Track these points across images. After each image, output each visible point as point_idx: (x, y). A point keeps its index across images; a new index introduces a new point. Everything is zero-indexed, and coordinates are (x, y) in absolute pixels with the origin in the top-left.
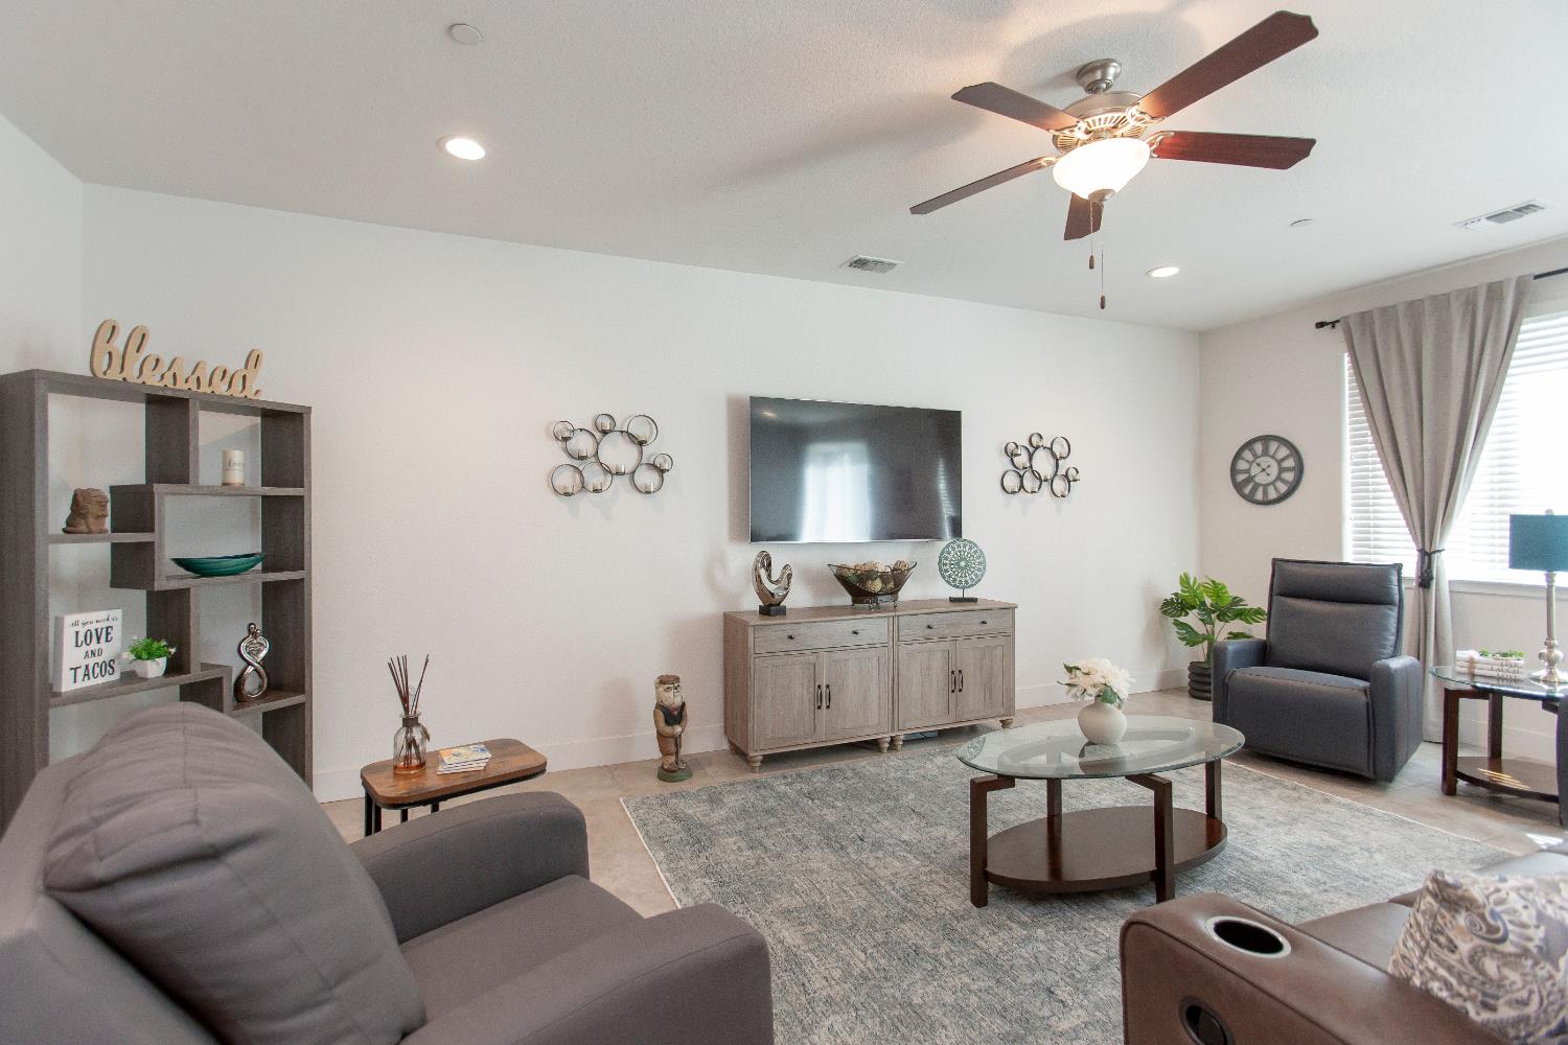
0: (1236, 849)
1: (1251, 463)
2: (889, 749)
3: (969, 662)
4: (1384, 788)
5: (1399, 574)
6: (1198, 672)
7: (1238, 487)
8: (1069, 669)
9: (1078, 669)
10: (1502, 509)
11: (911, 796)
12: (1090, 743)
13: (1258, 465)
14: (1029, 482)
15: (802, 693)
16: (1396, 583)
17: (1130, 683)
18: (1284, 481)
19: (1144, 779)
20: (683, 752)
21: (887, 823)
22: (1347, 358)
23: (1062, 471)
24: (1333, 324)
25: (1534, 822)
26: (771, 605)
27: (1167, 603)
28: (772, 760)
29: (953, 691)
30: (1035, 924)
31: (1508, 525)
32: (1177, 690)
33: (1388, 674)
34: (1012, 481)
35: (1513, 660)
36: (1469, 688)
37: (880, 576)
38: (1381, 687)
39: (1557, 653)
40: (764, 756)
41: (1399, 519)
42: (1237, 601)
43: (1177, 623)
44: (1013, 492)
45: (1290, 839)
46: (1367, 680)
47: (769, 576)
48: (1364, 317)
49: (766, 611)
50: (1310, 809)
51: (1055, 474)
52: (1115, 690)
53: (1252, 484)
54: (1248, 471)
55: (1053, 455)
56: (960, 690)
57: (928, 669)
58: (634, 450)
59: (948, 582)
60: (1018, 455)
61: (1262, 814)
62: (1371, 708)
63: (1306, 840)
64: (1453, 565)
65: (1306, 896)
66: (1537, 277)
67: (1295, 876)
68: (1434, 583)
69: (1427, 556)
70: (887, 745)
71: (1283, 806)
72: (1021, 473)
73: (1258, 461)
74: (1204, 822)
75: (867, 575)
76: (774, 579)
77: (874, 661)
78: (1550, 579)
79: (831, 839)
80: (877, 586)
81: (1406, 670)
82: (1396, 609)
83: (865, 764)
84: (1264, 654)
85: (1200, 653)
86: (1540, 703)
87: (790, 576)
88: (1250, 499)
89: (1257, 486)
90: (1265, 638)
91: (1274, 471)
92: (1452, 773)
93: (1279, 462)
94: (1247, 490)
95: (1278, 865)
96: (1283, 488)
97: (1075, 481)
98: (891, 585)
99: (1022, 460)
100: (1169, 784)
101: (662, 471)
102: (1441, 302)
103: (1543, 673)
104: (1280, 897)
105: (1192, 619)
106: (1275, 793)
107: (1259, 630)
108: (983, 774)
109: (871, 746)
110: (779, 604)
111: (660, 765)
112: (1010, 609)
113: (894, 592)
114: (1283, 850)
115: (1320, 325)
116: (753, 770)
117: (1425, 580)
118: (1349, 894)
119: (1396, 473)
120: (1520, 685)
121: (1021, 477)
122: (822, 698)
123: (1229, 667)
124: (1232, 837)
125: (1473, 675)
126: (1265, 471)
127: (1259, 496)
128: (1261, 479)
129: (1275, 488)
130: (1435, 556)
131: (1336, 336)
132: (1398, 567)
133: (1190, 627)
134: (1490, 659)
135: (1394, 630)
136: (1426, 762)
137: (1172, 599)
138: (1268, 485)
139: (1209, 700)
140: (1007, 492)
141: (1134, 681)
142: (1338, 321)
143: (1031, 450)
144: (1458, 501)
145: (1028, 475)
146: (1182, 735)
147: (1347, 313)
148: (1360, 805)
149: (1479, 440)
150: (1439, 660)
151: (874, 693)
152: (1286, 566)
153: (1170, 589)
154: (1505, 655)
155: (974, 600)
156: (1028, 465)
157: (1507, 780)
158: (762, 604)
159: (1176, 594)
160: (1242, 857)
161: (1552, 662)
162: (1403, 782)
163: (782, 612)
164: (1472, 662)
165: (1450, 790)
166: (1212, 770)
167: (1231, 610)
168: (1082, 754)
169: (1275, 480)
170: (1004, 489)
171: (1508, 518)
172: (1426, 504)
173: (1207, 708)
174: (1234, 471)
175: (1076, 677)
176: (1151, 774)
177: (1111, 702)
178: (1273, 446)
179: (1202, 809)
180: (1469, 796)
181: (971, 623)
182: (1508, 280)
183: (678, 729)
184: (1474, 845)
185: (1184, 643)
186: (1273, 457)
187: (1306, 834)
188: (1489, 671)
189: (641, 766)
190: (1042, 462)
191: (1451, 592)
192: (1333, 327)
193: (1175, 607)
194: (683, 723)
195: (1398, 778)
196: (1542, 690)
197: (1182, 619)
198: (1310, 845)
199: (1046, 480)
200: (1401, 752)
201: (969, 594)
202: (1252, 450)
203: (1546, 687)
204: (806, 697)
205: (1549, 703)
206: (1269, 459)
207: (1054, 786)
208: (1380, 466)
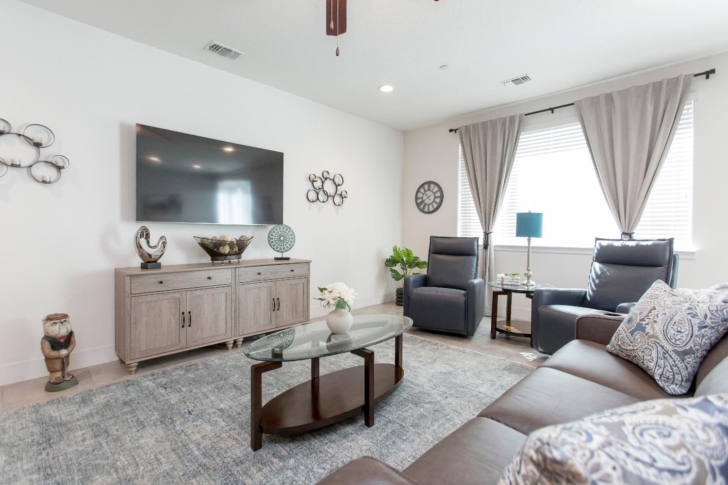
0: (408, 381)
1: (423, 194)
2: (233, 347)
3: (284, 292)
4: (470, 339)
5: (478, 241)
6: (399, 293)
7: (418, 205)
8: (321, 290)
9: (326, 289)
10: (513, 211)
11: (236, 376)
12: (333, 334)
13: (426, 195)
14: (322, 196)
15: (169, 318)
16: (476, 245)
17: (355, 296)
18: (436, 203)
19: (359, 352)
20: (70, 369)
21: (213, 398)
22: (460, 147)
23: (339, 192)
24: (455, 130)
25: (522, 347)
26: (149, 262)
27: (388, 261)
28: (144, 365)
29: (274, 310)
30: (290, 456)
31: (516, 218)
32: (390, 302)
33: (474, 286)
34: (312, 195)
35: (516, 277)
36: (501, 290)
37: (229, 244)
38: (471, 292)
39: (531, 273)
40: (139, 362)
41: (477, 220)
42: (416, 258)
43: (392, 270)
44: (313, 201)
45: (433, 371)
46: (465, 290)
47: (148, 242)
48: (467, 127)
49: (144, 267)
50: (442, 354)
51: (335, 194)
52: (345, 301)
53: (423, 204)
54: (422, 198)
55: (335, 183)
56: (278, 310)
57: (259, 298)
58: (33, 150)
59: (273, 249)
60: (315, 181)
61: (421, 359)
62: (466, 302)
63: (439, 371)
64: (496, 240)
65: (438, 402)
66: (526, 115)
67: (433, 392)
68: (489, 247)
69: (487, 235)
70: (232, 345)
71: (431, 354)
72: (318, 192)
73: (426, 193)
74: (393, 370)
75: (220, 243)
76: (152, 244)
77: (223, 296)
78: (529, 240)
79: (166, 418)
80: (226, 250)
81: (479, 284)
82: (476, 257)
83: (215, 359)
84: (426, 281)
85: (400, 284)
86: (525, 294)
87: (164, 243)
88: (422, 211)
89: (425, 204)
90: (426, 274)
91: (432, 197)
92: (494, 328)
93: (434, 194)
94: (422, 207)
95: (427, 387)
96: (435, 206)
97: (345, 197)
98: (236, 249)
99: (318, 184)
100: (372, 353)
101: (59, 168)
102: (494, 123)
103: (525, 282)
104: (426, 405)
105: (398, 268)
106: (428, 347)
107: (424, 271)
108: (259, 362)
109: (222, 346)
110: (156, 261)
111: (48, 380)
112: (308, 263)
113: (239, 254)
114: (429, 378)
115: (451, 131)
116: (130, 373)
117: (486, 246)
118: (457, 397)
119: (477, 200)
120: (519, 287)
121: (318, 194)
122: (186, 320)
123: (411, 288)
124: (407, 375)
125: (503, 284)
126: (429, 198)
127: (426, 210)
128: (427, 201)
129: (432, 205)
130: (489, 235)
131: (456, 137)
132: (477, 239)
133: (397, 272)
134: (508, 277)
135: (475, 267)
136: (485, 325)
137: (390, 259)
138: (430, 204)
139: (402, 305)
140: (310, 201)
141: (357, 294)
142: (457, 129)
143: (323, 179)
144: (498, 210)
145: (321, 193)
146: (383, 324)
147: (460, 126)
148: (461, 349)
149: (506, 183)
150: (490, 280)
151: (222, 316)
152: (436, 239)
153: (389, 254)
154: (514, 275)
155: (288, 259)
156: (321, 187)
157: (513, 329)
158: (143, 262)
159: (391, 256)
160: (411, 385)
161: (529, 277)
162: (477, 335)
163: (159, 266)
164: (503, 278)
165: (493, 337)
166: (398, 340)
167: (414, 263)
168: (329, 340)
169: (432, 202)
170: (309, 200)
171: (516, 215)
172: (487, 212)
173: (401, 309)
174: (417, 198)
175: (325, 294)
176: (363, 349)
177: (344, 308)
178: (432, 186)
179: (393, 362)
180: (500, 338)
181: (283, 270)
182: (517, 115)
183: (64, 352)
184: (503, 361)
185: (394, 279)
186: (432, 191)
187: (440, 367)
188: (508, 283)
189: (33, 383)
190: (329, 187)
191: (495, 250)
192: (456, 132)
193: (391, 262)
194: (70, 348)
195: (475, 334)
196: (525, 288)
197: (394, 268)
198: (441, 373)
199: (330, 196)
200: (477, 322)
201: (285, 255)
202: (424, 188)
203: (526, 288)
204: (173, 321)
205: (528, 294)
206: (430, 192)
207: (315, 362)
208: (471, 196)
